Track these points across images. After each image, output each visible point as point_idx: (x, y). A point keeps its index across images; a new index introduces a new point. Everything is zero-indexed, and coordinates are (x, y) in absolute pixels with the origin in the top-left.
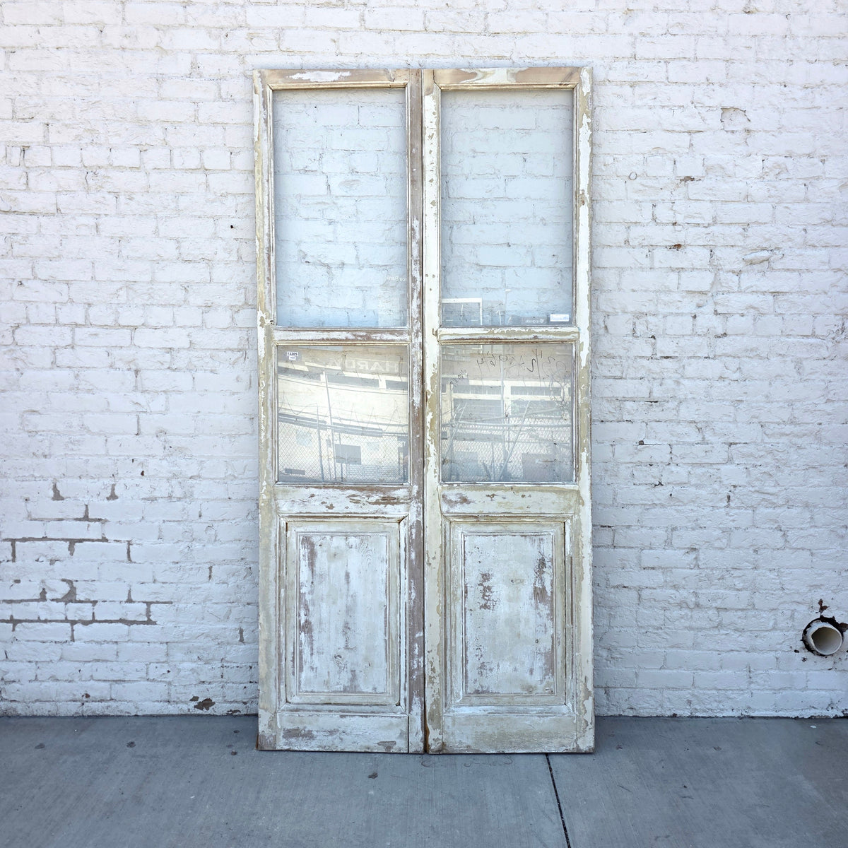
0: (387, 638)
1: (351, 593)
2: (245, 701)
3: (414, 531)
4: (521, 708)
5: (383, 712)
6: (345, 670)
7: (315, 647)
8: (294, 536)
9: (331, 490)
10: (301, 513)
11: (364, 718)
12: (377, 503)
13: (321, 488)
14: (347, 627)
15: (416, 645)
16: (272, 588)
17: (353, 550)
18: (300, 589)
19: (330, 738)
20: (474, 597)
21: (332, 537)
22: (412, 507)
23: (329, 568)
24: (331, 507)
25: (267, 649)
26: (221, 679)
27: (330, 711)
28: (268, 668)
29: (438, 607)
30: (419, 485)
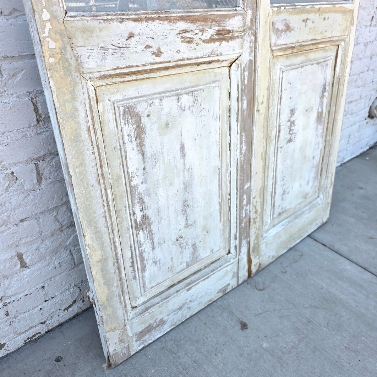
0: (220, 201)
1: (187, 167)
2: (43, 321)
3: (246, 73)
4: (300, 212)
5: (220, 266)
6: (187, 247)
7: (156, 241)
8: (110, 108)
9: (156, 22)
10: (118, 68)
11: (206, 280)
12: (211, 40)
13: (141, 20)
14: (186, 205)
15: (245, 196)
16: (96, 193)
17: (187, 112)
18: (130, 182)
19: (180, 313)
20: (284, 135)
21: (161, 100)
22: (246, 42)
23: (162, 143)
24: (158, 53)
25: (104, 270)
26: (7, 318)
27: (177, 292)
28: (109, 289)
29: (262, 153)
30: (252, 9)
